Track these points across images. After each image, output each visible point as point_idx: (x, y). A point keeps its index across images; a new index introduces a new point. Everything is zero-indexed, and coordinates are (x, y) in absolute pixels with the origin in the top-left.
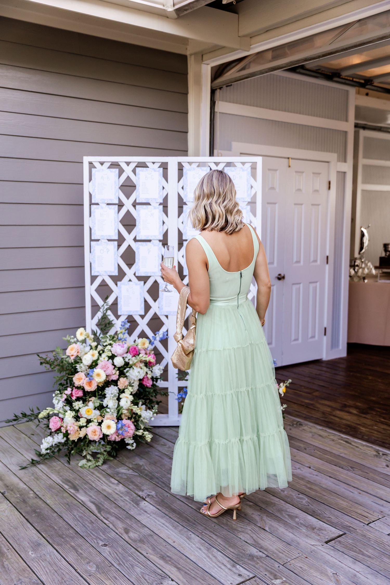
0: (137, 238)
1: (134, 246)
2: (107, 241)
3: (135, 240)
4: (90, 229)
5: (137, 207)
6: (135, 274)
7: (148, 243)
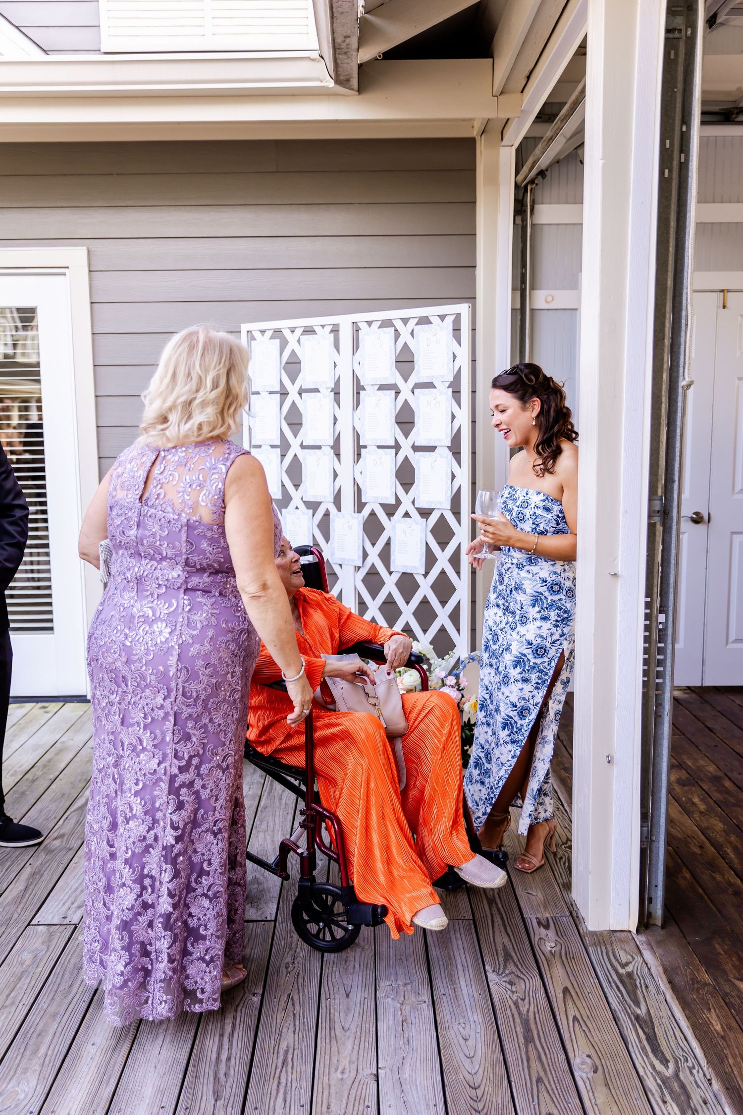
0: (304, 444)
1: (302, 454)
2: (269, 447)
3: (303, 447)
4: (250, 429)
5: (303, 395)
6: (302, 499)
7: (317, 451)
